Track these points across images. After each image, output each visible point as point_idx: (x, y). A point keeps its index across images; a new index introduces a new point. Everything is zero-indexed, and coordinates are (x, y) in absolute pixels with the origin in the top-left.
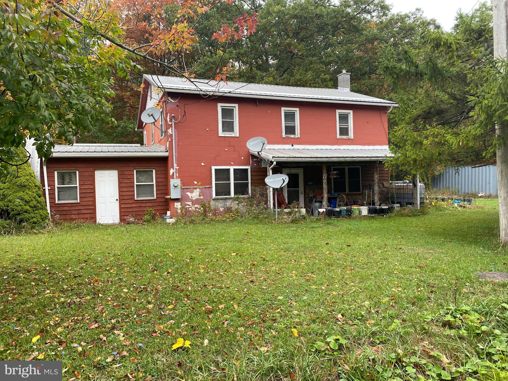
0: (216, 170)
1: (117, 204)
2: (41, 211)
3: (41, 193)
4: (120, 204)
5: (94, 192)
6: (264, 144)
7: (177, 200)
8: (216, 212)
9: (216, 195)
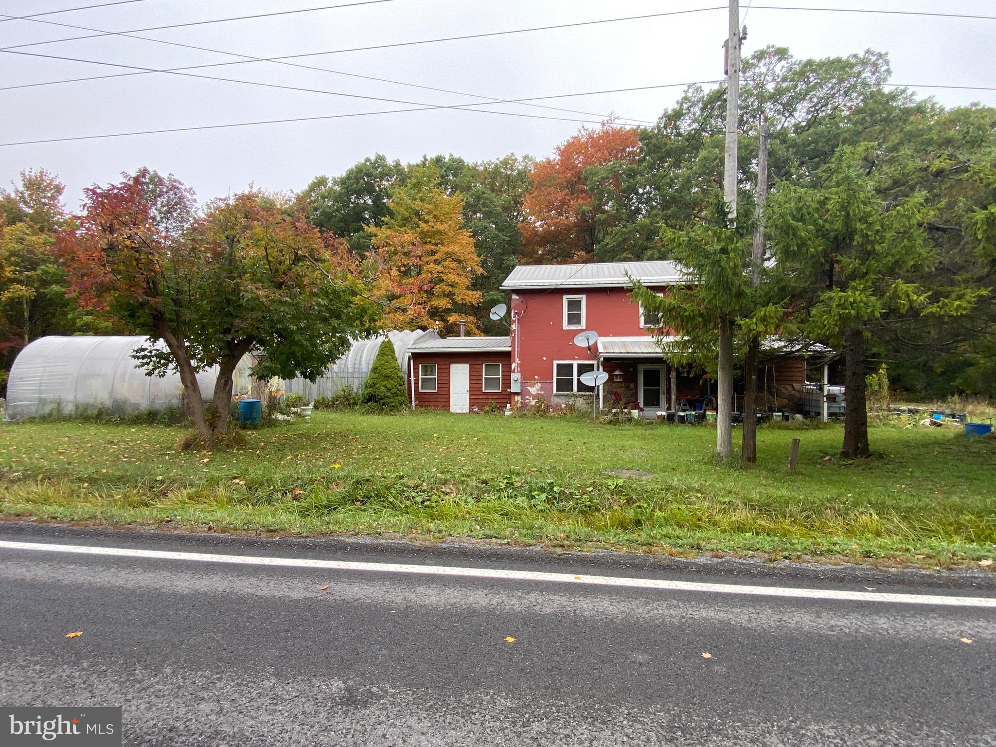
0: (558, 365)
1: (468, 395)
2: (399, 398)
3: (401, 382)
4: (470, 395)
5: (449, 384)
6: (588, 339)
7: (517, 394)
8: (557, 408)
9: (557, 391)
